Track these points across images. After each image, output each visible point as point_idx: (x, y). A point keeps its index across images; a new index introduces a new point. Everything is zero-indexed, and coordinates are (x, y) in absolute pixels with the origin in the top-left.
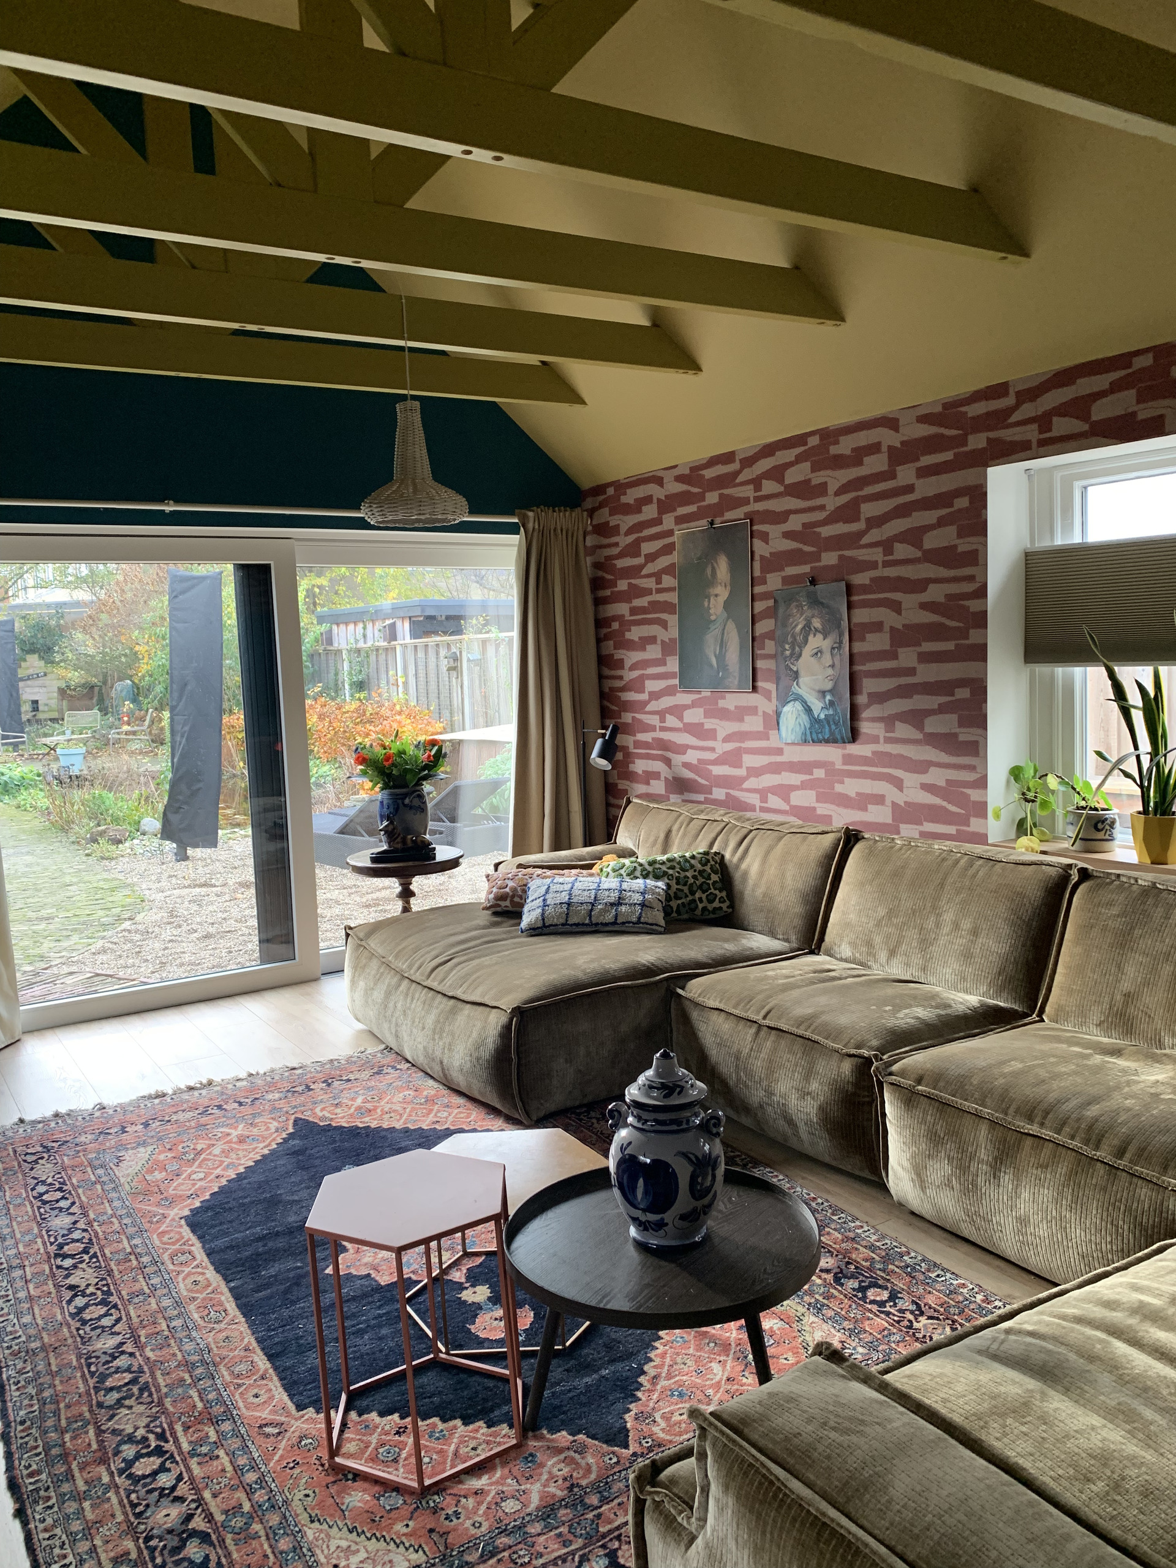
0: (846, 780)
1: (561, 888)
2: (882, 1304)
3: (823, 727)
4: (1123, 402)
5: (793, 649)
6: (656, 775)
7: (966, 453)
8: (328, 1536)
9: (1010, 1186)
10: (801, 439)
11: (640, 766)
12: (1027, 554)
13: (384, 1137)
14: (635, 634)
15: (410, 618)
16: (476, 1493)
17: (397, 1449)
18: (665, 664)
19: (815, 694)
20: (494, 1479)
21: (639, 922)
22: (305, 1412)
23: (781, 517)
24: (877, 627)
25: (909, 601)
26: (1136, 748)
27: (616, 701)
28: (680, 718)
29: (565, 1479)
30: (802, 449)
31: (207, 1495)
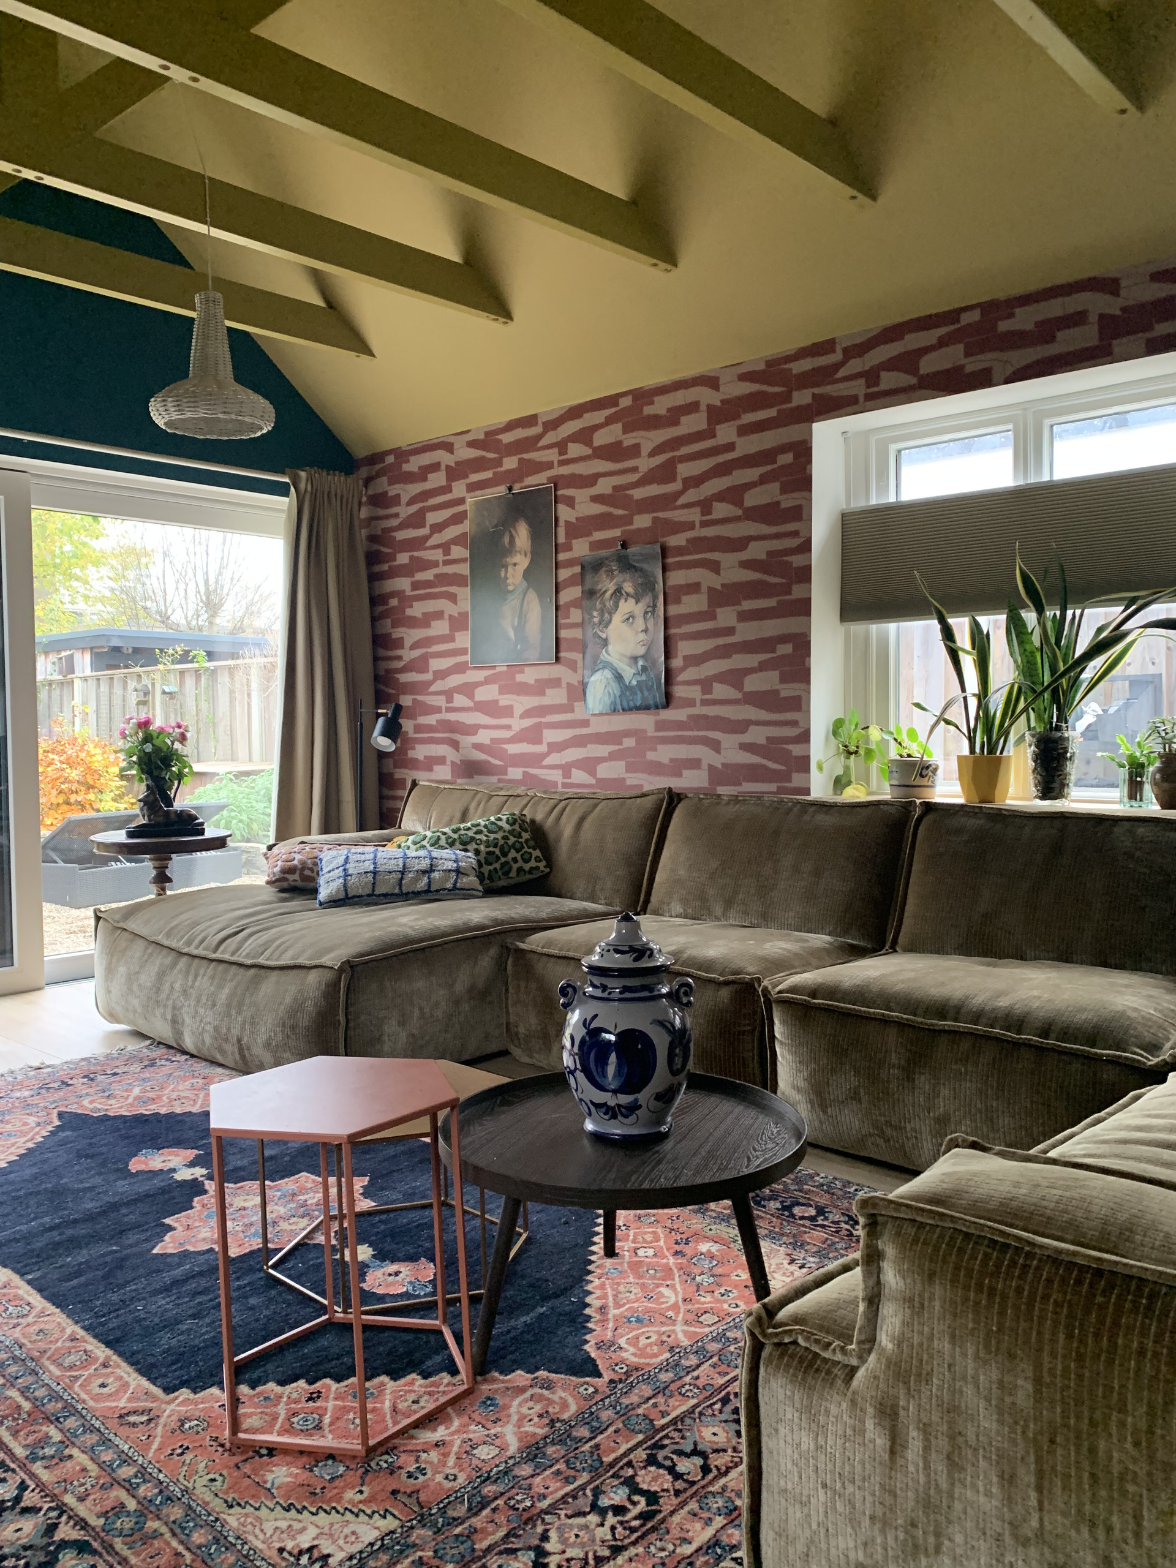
0: (660, 747)
1: (363, 857)
2: (812, 1219)
3: (636, 694)
4: (952, 356)
5: (602, 615)
6: (441, 760)
7: (792, 409)
8: (258, 1519)
9: (927, 1087)
10: (611, 401)
11: (420, 752)
12: (843, 515)
13: (180, 1121)
14: (417, 610)
15: (92, 649)
16: (437, 1445)
17: (315, 1416)
18: (453, 640)
19: (627, 660)
20: (453, 1429)
21: (455, 888)
22: (176, 1394)
23: (590, 481)
24: (693, 588)
25: (727, 560)
26: (963, 690)
27: (396, 684)
28: (471, 696)
29: (540, 1416)
30: (613, 410)
31: (69, 1499)
